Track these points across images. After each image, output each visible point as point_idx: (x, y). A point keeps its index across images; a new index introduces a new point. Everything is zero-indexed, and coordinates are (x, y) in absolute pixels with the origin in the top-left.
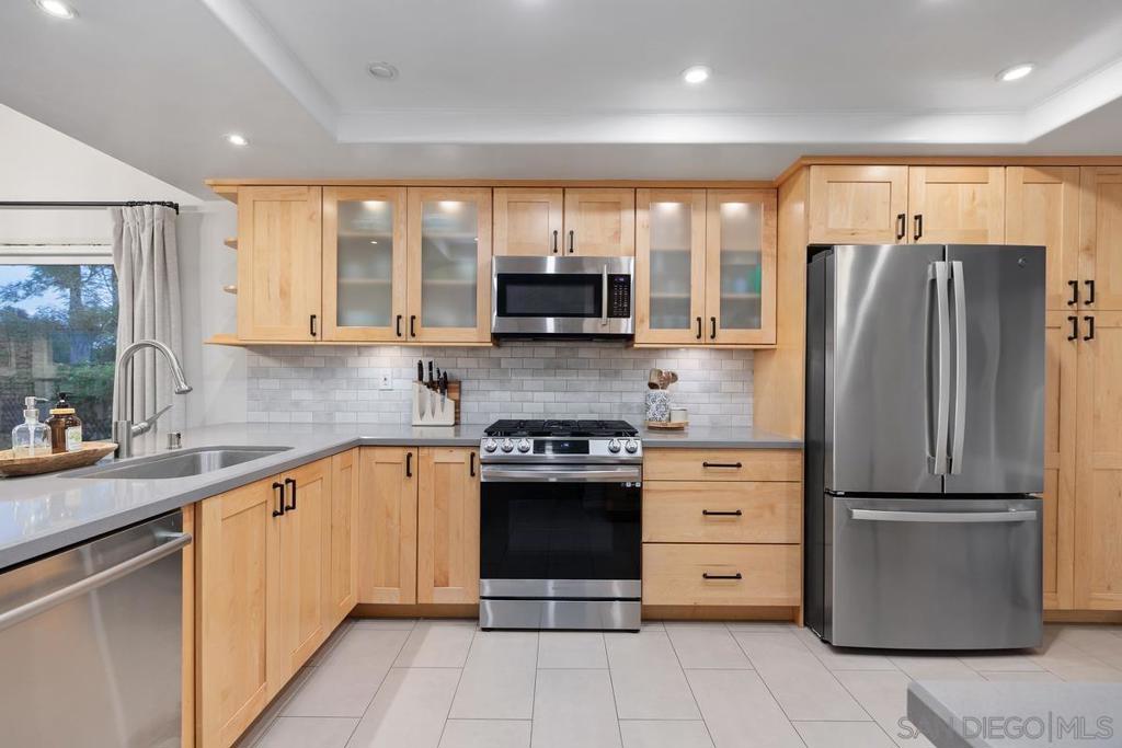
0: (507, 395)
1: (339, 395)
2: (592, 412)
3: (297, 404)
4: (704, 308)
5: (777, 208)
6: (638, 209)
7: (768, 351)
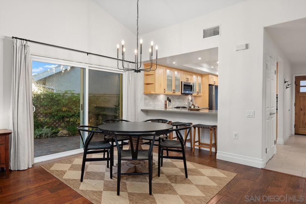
0: (174, 103)
4: (197, 90)
5: (202, 78)
6: (193, 76)
7: (200, 96)
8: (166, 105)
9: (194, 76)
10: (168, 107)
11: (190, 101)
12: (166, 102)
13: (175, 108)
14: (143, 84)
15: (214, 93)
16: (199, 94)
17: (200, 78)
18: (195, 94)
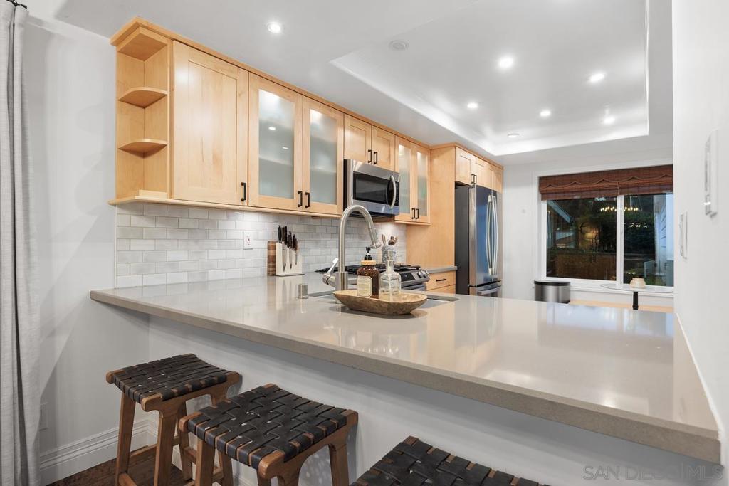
0: (318, 251)
1: (212, 255)
2: (356, 260)
3: (173, 265)
4: (414, 203)
5: (431, 160)
6: (396, 147)
7: (424, 226)
8: (274, 262)
9: (401, 147)
10: (279, 271)
11: (387, 243)
12: (274, 248)
13: (317, 271)
14: (113, 150)
15: (473, 219)
16: (421, 219)
17: (423, 157)
18: (404, 216)
